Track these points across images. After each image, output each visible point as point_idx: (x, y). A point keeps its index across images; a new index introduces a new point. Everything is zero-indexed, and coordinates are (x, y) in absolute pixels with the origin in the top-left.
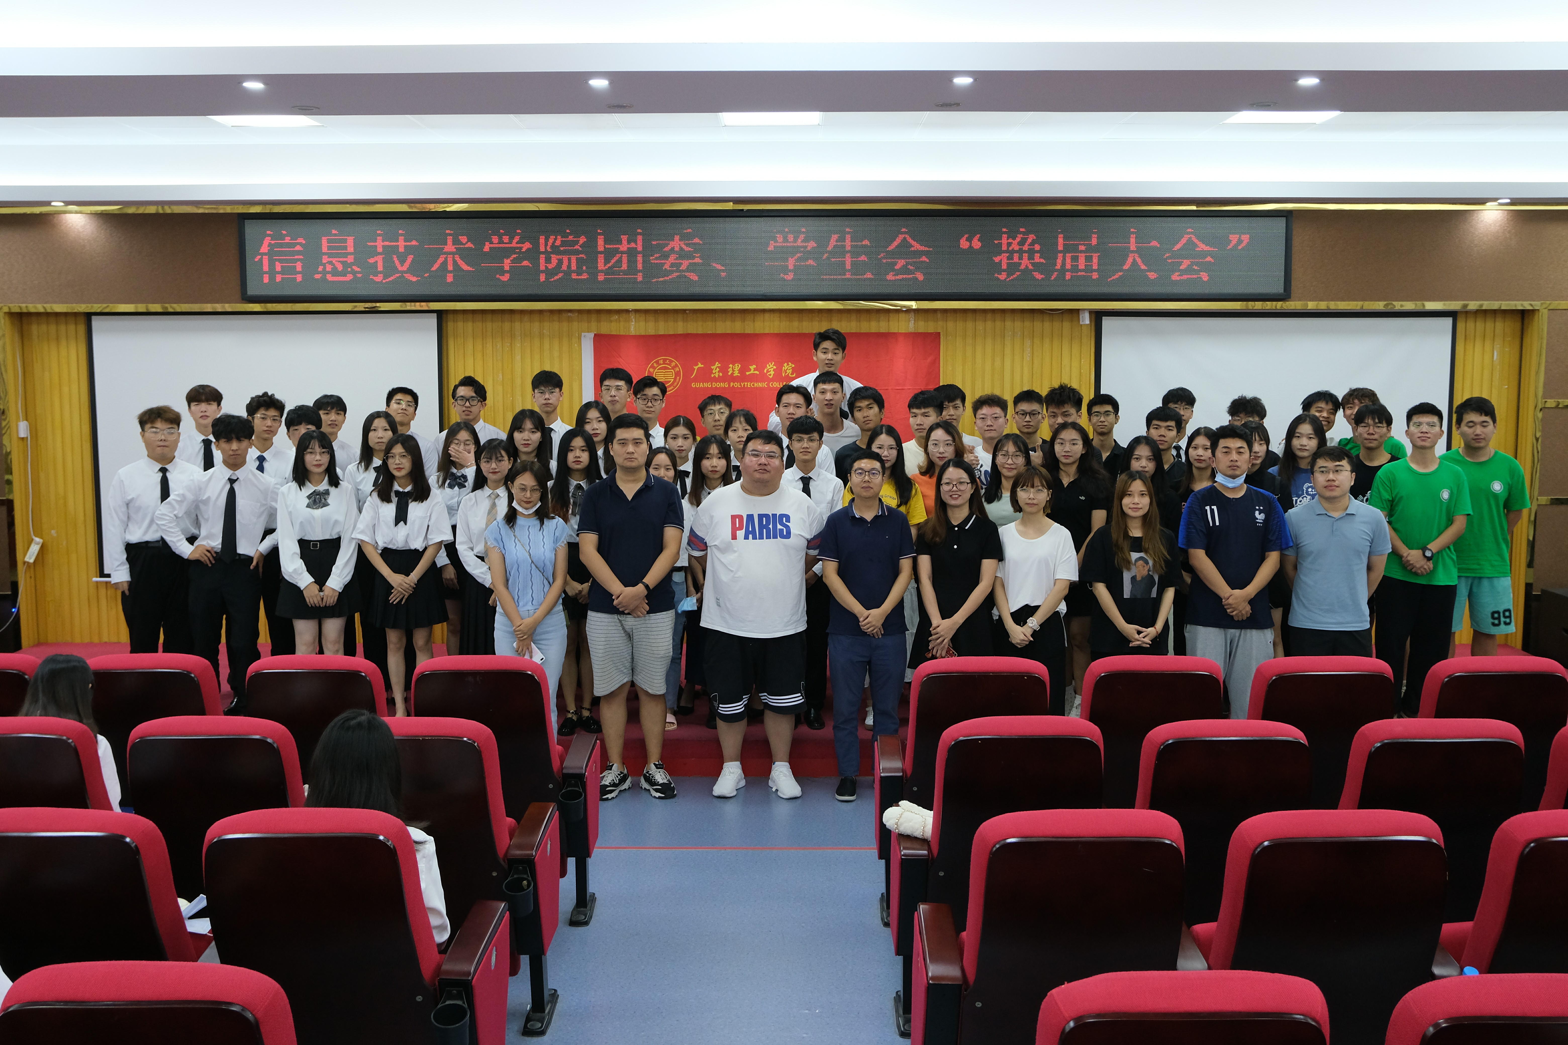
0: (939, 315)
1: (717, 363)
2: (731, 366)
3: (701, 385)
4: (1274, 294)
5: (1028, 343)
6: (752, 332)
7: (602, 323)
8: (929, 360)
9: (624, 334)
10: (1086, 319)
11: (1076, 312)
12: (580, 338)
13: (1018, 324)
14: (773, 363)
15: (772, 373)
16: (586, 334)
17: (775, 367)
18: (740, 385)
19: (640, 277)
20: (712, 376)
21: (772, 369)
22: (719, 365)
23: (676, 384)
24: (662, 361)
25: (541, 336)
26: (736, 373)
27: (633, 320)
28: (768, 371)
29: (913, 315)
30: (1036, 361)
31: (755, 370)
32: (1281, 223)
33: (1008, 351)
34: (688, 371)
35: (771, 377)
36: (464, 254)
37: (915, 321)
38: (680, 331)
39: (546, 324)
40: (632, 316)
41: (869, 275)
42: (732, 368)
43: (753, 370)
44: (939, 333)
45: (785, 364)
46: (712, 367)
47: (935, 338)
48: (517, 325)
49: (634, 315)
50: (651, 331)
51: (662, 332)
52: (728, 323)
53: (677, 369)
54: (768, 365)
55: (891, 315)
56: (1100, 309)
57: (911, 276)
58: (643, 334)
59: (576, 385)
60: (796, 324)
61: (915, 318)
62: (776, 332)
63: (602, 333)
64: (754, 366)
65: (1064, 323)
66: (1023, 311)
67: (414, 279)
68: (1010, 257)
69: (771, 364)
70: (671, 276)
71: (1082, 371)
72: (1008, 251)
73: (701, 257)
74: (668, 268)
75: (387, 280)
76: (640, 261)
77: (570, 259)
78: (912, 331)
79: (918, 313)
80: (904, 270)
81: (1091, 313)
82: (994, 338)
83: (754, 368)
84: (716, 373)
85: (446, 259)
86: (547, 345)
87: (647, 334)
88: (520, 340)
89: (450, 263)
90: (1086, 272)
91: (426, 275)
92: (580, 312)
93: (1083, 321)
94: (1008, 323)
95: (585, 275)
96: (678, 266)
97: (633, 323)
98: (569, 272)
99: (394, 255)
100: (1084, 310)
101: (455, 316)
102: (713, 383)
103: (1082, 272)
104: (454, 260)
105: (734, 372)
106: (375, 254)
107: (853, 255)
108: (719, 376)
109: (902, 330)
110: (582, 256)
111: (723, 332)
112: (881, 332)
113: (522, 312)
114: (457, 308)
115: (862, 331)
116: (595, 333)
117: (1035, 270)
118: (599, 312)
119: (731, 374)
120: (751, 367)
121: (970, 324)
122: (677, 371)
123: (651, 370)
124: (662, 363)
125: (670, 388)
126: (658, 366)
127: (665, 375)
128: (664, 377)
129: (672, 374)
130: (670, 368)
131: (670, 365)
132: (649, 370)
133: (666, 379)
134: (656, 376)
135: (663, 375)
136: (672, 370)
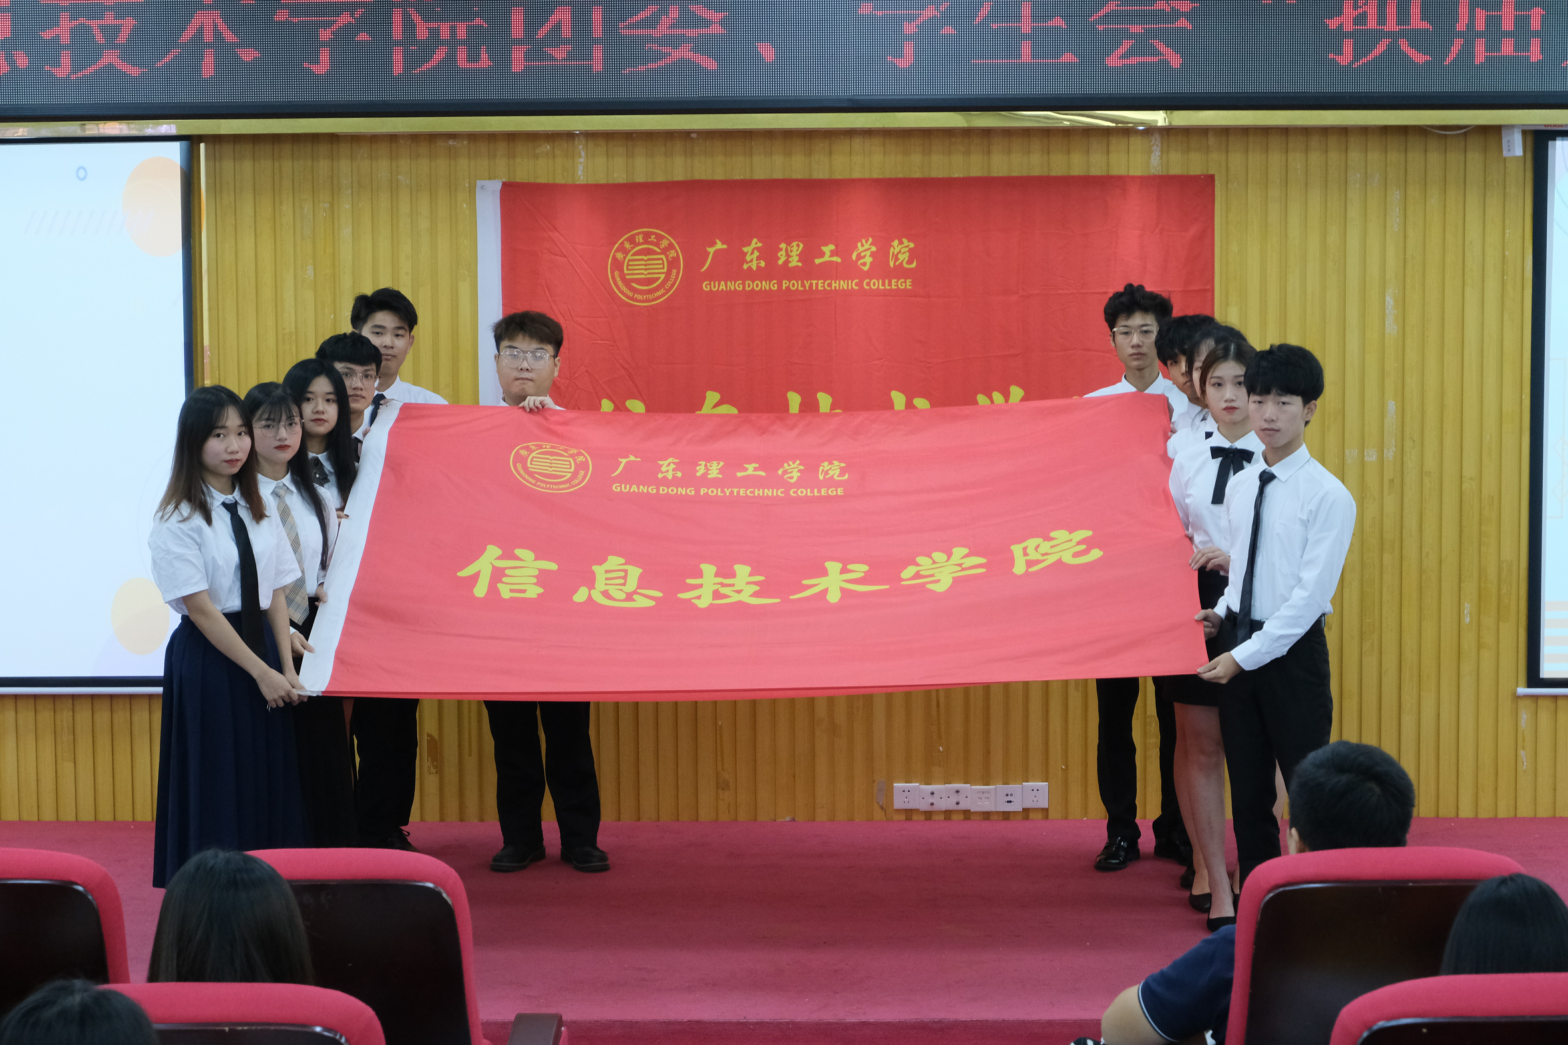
0: (1212, 139)
1: (755, 240)
2: (783, 246)
3: (723, 286)
5: (1395, 195)
6: (827, 177)
7: (518, 160)
8: (1193, 232)
9: (562, 181)
10: (1516, 146)
11: (1494, 132)
12: (472, 191)
13: (1374, 157)
14: (870, 240)
15: (868, 260)
16: (486, 183)
17: (874, 249)
18: (803, 285)
19: (597, 62)
20: (745, 266)
21: (868, 253)
22: (760, 245)
23: (669, 283)
24: (641, 237)
25: (394, 188)
26: (794, 262)
27: (583, 154)
28: (859, 257)
29: (1158, 143)
30: (1411, 233)
31: (833, 253)
33: (1354, 212)
34: (694, 258)
35: (866, 268)
36: (235, 17)
37: (1162, 151)
38: (678, 175)
39: (404, 164)
40: (580, 146)
41: (1068, 58)
42: (787, 250)
43: (828, 254)
44: (1213, 176)
45: (896, 243)
46: (745, 249)
47: (1202, 187)
48: (344, 165)
49: (584, 142)
50: (619, 176)
51: (640, 178)
52: (778, 160)
53: (672, 254)
54: (859, 244)
55: (1114, 140)
56: (1545, 126)
57: (1156, 59)
58: (602, 181)
59: (464, 288)
60: (916, 159)
61: (1162, 146)
62: (875, 176)
63: (518, 180)
64: (832, 247)
65: (1470, 155)
66: (1385, 130)
67: (134, 71)
68: (1361, 19)
69: (867, 242)
70: (662, 63)
71: (1507, 253)
72: (1355, 7)
73: (723, 23)
74: (655, 47)
75: (79, 75)
76: (598, 31)
77: (453, 30)
78: (1157, 173)
79: (1168, 135)
80: (1142, 46)
81: (1525, 133)
82: (1326, 185)
83: (831, 251)
84: (752, 261)
85: (200, 30)
86: (404, 208)
87: (611, 182)
88: (350, 196)
89: (208, 37)
90: (1516, 49)
91: (159, 64)
92: (473, 137)
93: (1509, 150)
94: (1355, 156)
95: (485, 61)
96: (674, 42)
97: (582, 160)
98: (451, 58)
99: (94, 23)
100: (1511, 127)
101: (217, 147)
102: (747, 282)
103: (1507, 48)
104: (216, 32)
105: (790, 259)
106: (54, 22)
107: (1034, 17)
108: (758, 267)
109: (1137, 170)
110: (478, 21)
111: (768, 177)
112: (1091, 174)
113: (355, 139)
114: (222, 132)
115: (1053, 174)
116: (504, 180)
117: (1412, 45)
118: (511, 137)
119: (784, 262)
120: (824, 248)
121: (1276, 158)
122: (673, 258)
123: (620, 256)
124: (641, 241)
125: (659, 293)
126: (633, 248)
127: (647, 267)
128: (646, 270)
129: (663, 264)
130: (659, 251)
131: (657, 245)
132: (614, 256)
133: (649, 274)
134: (630, 267)
135: (644, 267)
136: (663, 257)
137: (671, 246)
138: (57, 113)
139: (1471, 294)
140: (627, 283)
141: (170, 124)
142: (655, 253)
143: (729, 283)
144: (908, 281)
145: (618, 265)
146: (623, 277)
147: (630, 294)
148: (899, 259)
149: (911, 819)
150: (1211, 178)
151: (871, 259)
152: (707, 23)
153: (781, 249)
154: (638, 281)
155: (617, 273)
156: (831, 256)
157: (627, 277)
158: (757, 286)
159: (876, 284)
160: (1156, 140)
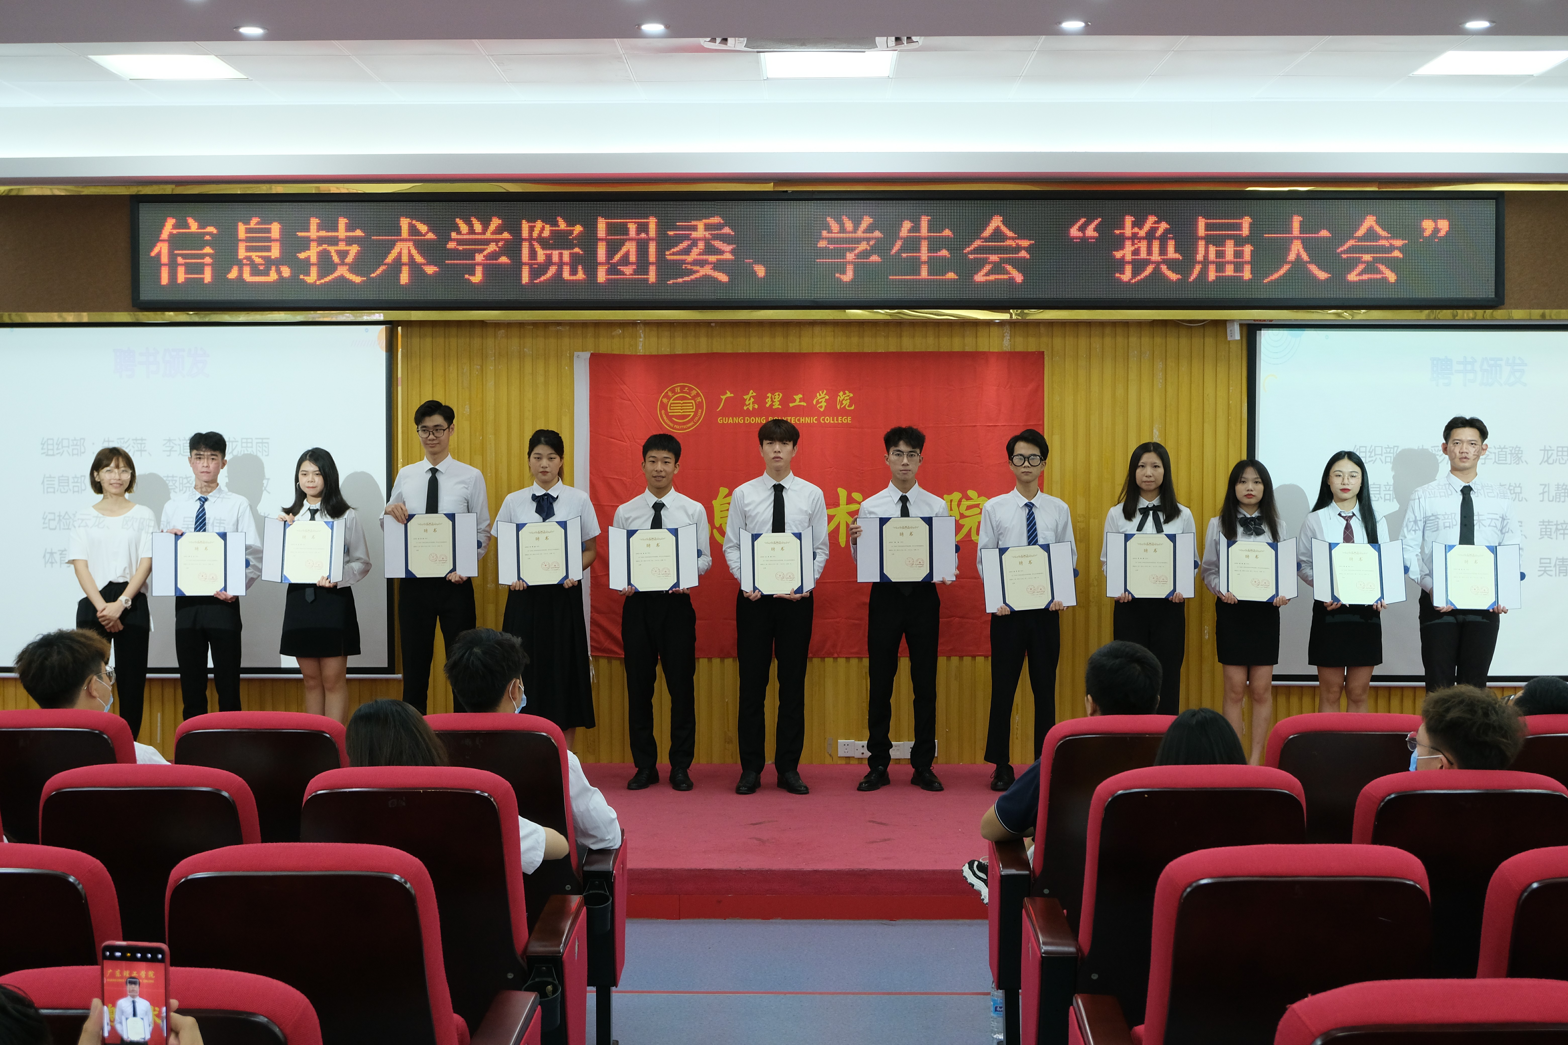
0: (1043, 329)
1: (751, 391)
2: (769, 395)
3: (731, 421)
4: (1483, 300)
5: (1159, 365)
6: (798, 351)
7: (601, 339)
8: (1031, 387)
9: (629, 353)
10: (1235, 334)
11: (1221, 324)
12: (571, 358)
13: (1146, 340)
14: (825, 391)
15: (824, 404)
16: (580, 353)
17: (827, 397)
19: (652, 277)
20: (745, 408)
21: (824, 400)
22: (754, 394)
23: (697, 418)
24: (679, 388)
25: (521, 357)
26: (777, 405)
27: (642, 335)
28: (818, 402)
29: (1009, 329)
30: (1169, 390)
31: (801, 400)
32: (1490, 207)
33: (1133, 376)
34: (713, 402)
35: (822, 410)
36: (422, 246)
37: (1011, 336)
38: (703, 350)
39: (528, 341)
40: (641, 331)
41: (951, 275)
42: (771, 398)
43: (798, 400)
44: (1043, 352)
45: (841, 393)
46: (745, 397)
47: (1037, 359)
48: (490, 342)
49: (643, 328)
50: (665, 350)
51: (679, 351)
52: (767, 340)
53: (699, 399)
54: (818, 394)
55: (980, 329)
56: (1254, 320)
57: (1006, 277)
58: (655, 353)
59: (565, 421)
60: (855, 340)
61: (1011, 332)
62: (828, 351)
63: (600, 352)
64: (800, 396)
65: (1207, 340)
66: (1154, 323)
67: (357, 279)
68: (1136, 252)
69: (822, 393)
70: (693, 277)
71: (1231, 402)
72: (1133, 245)
73: (732, 252)
74: (689, 267)
75: (322, 281)
76: (652, 258)
77: (561, 255)
78: (1007, 350)
79: (1014, 326)
80: (997, 268)
81: (1241, 325)
82: (1115, 359)
84: (749, 404)
85: (400, 254)
86: (528, 368)
87: (660, 353)
88: (494, 362)
89: (405, 259)
90: (1235, 271)
91: (373, 275)
92: (572, 324)
93: (1231, 336)
94: (1133, 340)
95: (581, 275)
96: (702, 263)
97: (641, 340)
98: (560, 272)
99: (332, 249)
100: (1232, 321)
101: (409, 329)
102: (746, 418)
103: (1229, 271)
104: (411, 256)
105: (774, 404)
106: (307, 248)
107: (930, 250)
108: (753, 408)
109: (995, 349)
110: (577, 250)
111: (760, 351)
112: (966, 350)
113: (497, 325)
114: (412, 319)
115: (941, 350)
116: (592, 352)
117: (1169, 269)
118: (597, 324)
119: (770, 405)
120: (795, 397)
121: (1083, 342)
122: (699, 402)
123: (665, 400)
124: (679, 391)
125: (690, 425)
126: (673, 396)
127: (683, 408)
128: (682, 409)
129: (693, 406)
130: (690, 397)
131: (689, 394)
132: (661, 401)
133: (683, 412)
134: (672, 408)
135: (680, 408)
136: (693, 401)
137: (698, 395)
140: (670, 418)
141: (379, 313)
142: (688, 399)
143: (735, 418)
144: (849, 418)
145: (664, 406)
146: (667, 413)
147: (671, 425)
148: (843, 404)
149: (849, 764)
150: (1042, 354)
151: (825, 404)
152: (721, 252)
153: (768, 397)
154: (677, 417)
155: (663, 412)
156: (800, 402)
157: (670, 414)
158: (753, 420)
159: (828, 420)
160: (1007, 330)
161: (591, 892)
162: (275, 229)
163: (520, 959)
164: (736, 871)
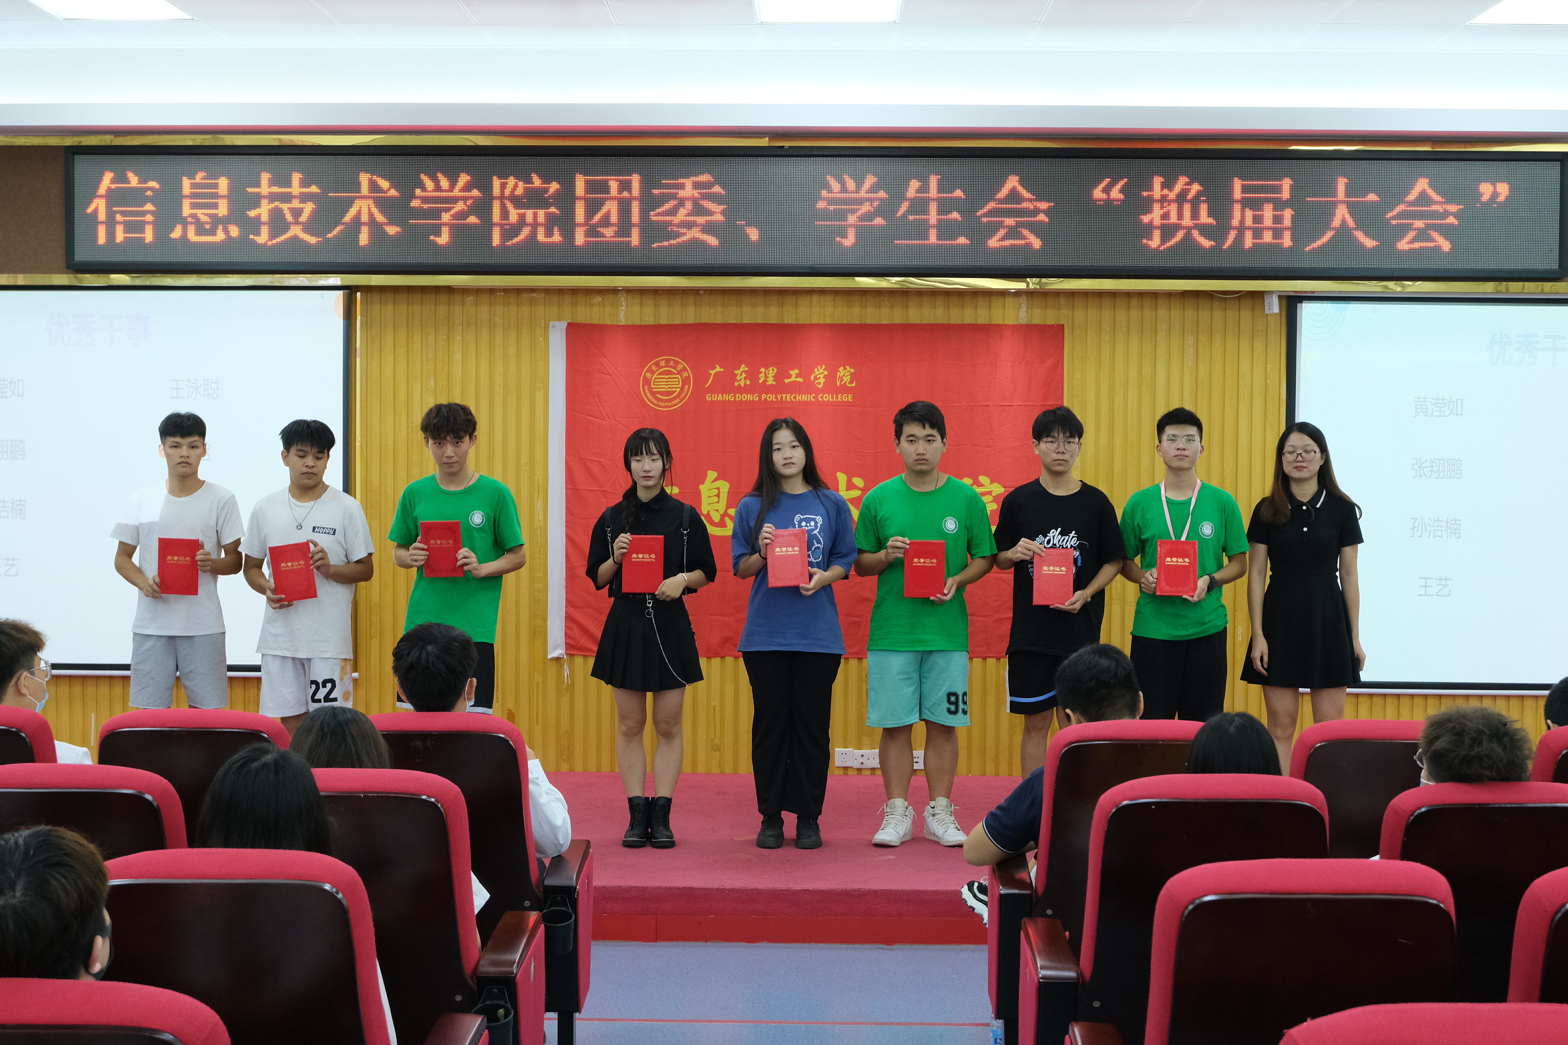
0: (1062, 300)
1: (743, 366)
2: (763, 370)
3: (720, 398)
4: (1545, 271)
5: (1190, 340)
6: (794, 322)
7: (579, 308)
8: (1049, 363)
9: (610, 323)
10: (1274, 306)
11: (1258, 296)
12: (546, 329)
13: (1176, 313)
14: (824, 367)
15: (822, 380)
16: (556, 323)
17: (826, 373)
18: (776, 398)
19: (635, 239)
20: (736, 384)
21: (822, 376)
22: (746, 369)
23: (683, 395)
25: (492, 326)
26: (771, 381)
27: (624, 304)
28: (816, 378)
29: (1025, 299)
30: (1201, 367)
31: (797, 376)
32: (1554, 170)
33: (1161, 351)
34: (700, 377)
35: (820, 386)
36: (383, 204)
37: (1027, 307)
38: (690, 319)
39: (499, 309)
40: (622, 298)
41: (962, 240)
42: (765, 373)
43: (794, 376)
44: (1063, 325)
45: (841, 369)
46: (736, 372)
47: (1056, 333)
48: (457, 309)
49: (625, 295)
50: (649, 319)
51: (664, 321)
52: (760, 310)
53: (685, 374)
54: (816, 370)
55: (994, 299)
56: (1295, 292)
57: (1023, 242)
58: (638, 323)
59: (539, 396)
60: (856, 311)
61: (1028, 303)
62: (828, 322)
63: (578, 322)
64: (797, 371)
65: (1243, 312)
66: (1184, 295)
67: (312, 240)
68: (1165, 216)
69: (821, 368)
70: (680, 240)
71: (1268, 381)
72: (1162, 208)
73: (723, 213)
74: (675, 229)
75: (274, 242)
76: (635, 217)
77: (535, 215)
78: (1024, 323)
79: (1032, 296)
80: (1013, 233)
81: (1280, 297)
82: (1142, 332)
83: (796, 374)
84: (741, 380)
85: (359, 213)
86: (499, 338)
87: (643, 323)
88: (461, 331)
89: (365, 218)
90: (1274, 237)
91: (329, 236)
92: (548, 291)
93: (1269, 309)
94: (1162, 312)
95: (557, 237)
96: (689, 225)
97: (623, 308)
98: (534, 233)
99: (285, 207)
100: (1271, 292)
101: (369, 295)
102: (737, 395)
103: (1268, 237)
104: (371, 215)
105: (768, 379)
106: (258, 205)
107: (940, 212)
108: (745, 384)
109: (1010, 321)
110: (552, 209)
111: (753, 322)
112: (979, 323)
113: (465, 291)
114: (373, 284)
115: (952, 322)
116: (569, 321)
117: (1201, 234)
118: (574, 291)
119: (763, 381)
120: (791, 372)
121: (1107, 314)
122: (686, 377)
123: (648, 375)
124: (664, 365)
125: (675, 402)
126: (657, 370)
127: (668, 383)
128: (666, 385)
129: (679, 381)
130: (676, 372)
131: (675, 368)
132: (645, 375)
133: (669, 388)
134: (655, 383)
135: (665, 383)
136: (679, 376)
137: (684, 369)
138: (258, 268)
139: (1243, 410)
140: (654, 394)
141: (336, 277)
142: (674, 374)
143: (724, 395)
144: (849, 395)
145: (647, 382)
146: (650, 389)
147: (655, 402)
148: (843, 380)
149: (847, 774)
150: (1062, 327)
151: (824, 380)
152: (711, 213)
153: (762, 372)
154: (661, 393)
155: (646, 387)
156: (796, 378)
157: (654, 390)
158: (744, 397)
159: (827, 398)
160: (1023, 300)
161: (552, 909)
162: (223, 184)
163: (470, 981)
164: (718, 889)
